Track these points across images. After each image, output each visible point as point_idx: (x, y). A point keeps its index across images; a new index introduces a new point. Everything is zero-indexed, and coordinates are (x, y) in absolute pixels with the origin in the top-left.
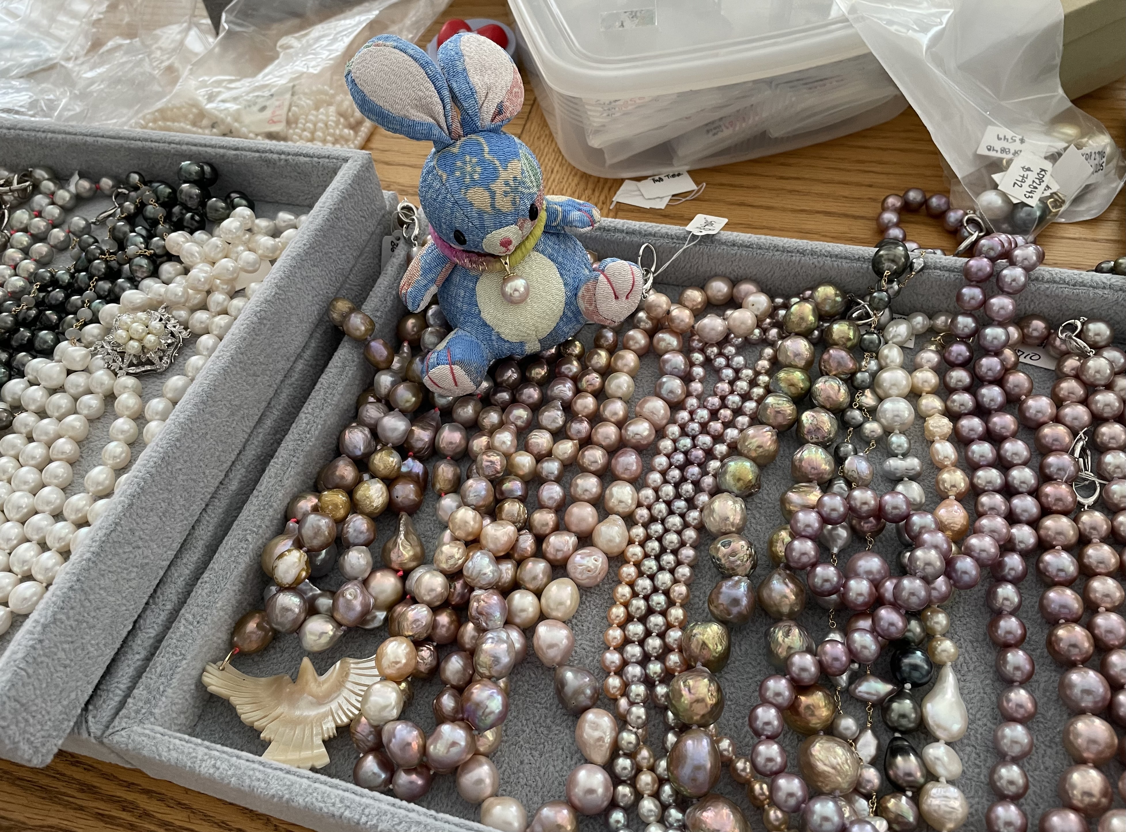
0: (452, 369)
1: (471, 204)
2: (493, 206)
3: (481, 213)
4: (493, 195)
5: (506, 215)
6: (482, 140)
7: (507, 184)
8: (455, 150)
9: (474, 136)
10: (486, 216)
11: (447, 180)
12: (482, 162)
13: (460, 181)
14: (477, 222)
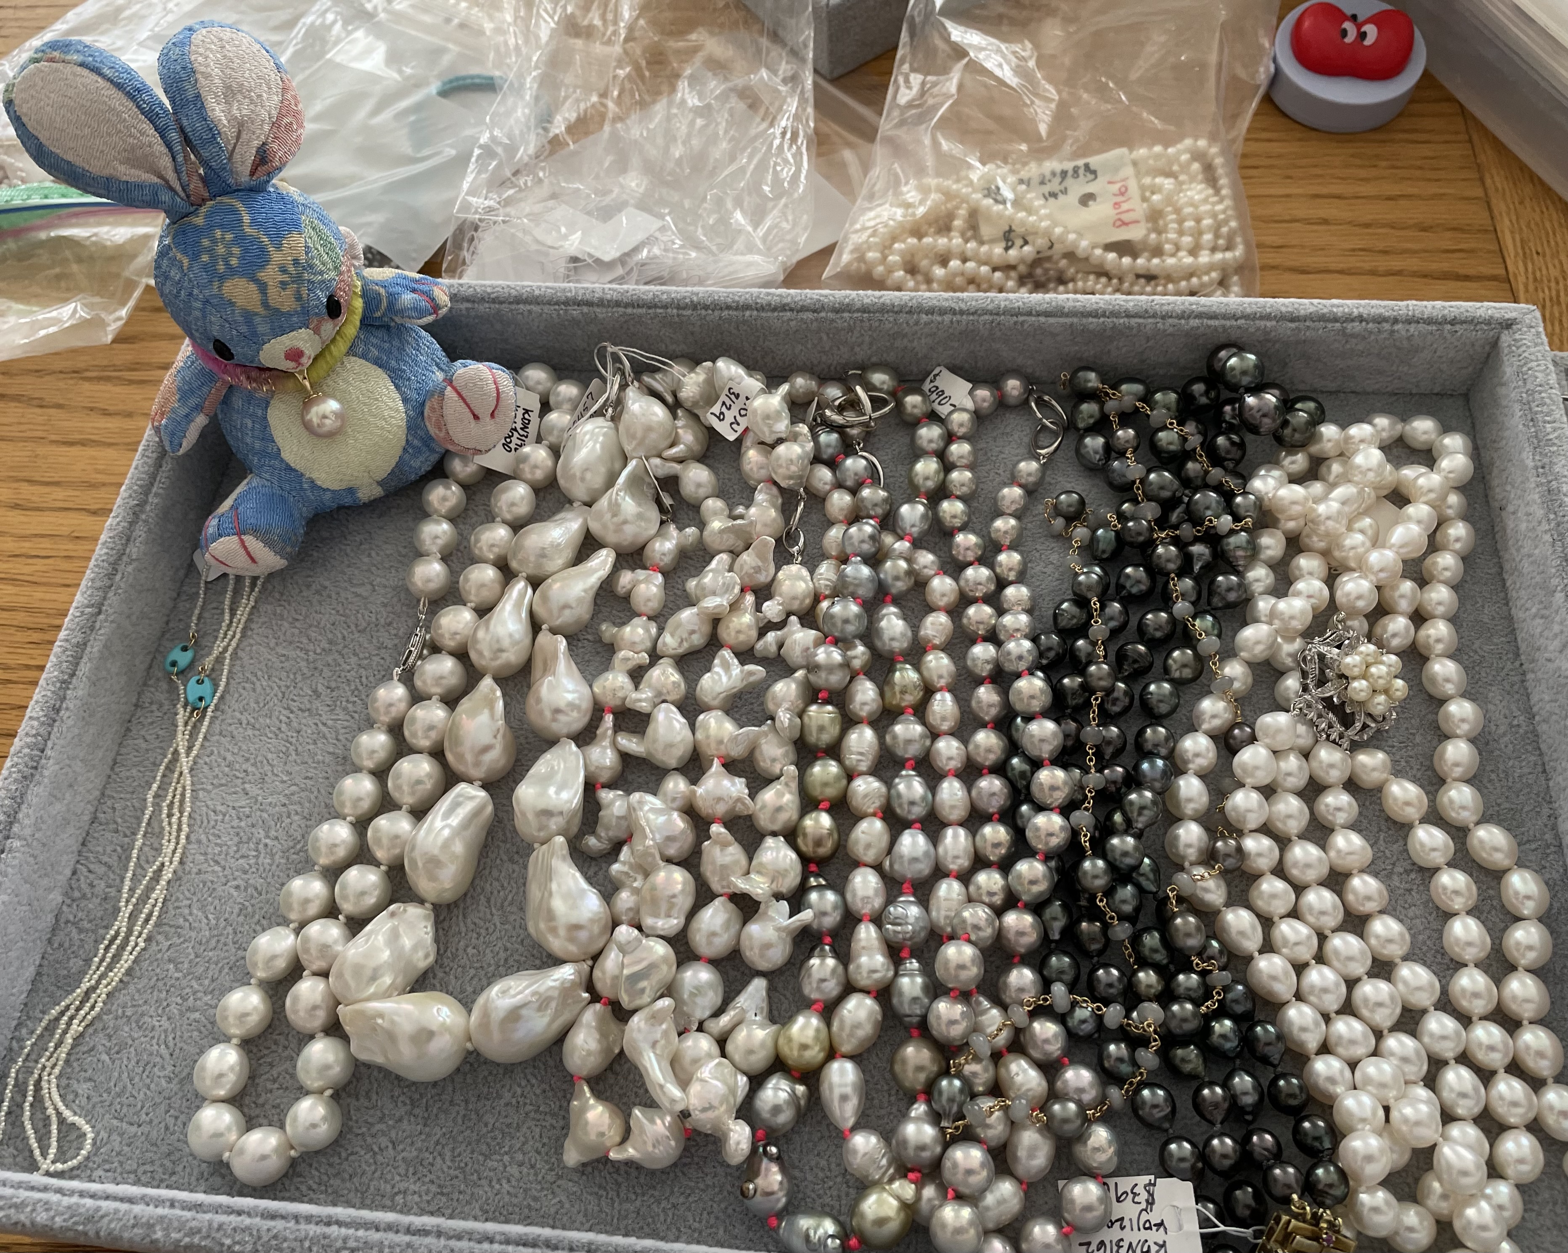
0: (242, 542)
1: (232, 304)
2: (265, 304)
4: (263, 288)
5: (289, 315)
8: (199, 221)
10: (257, 320)
13: (209, 269)
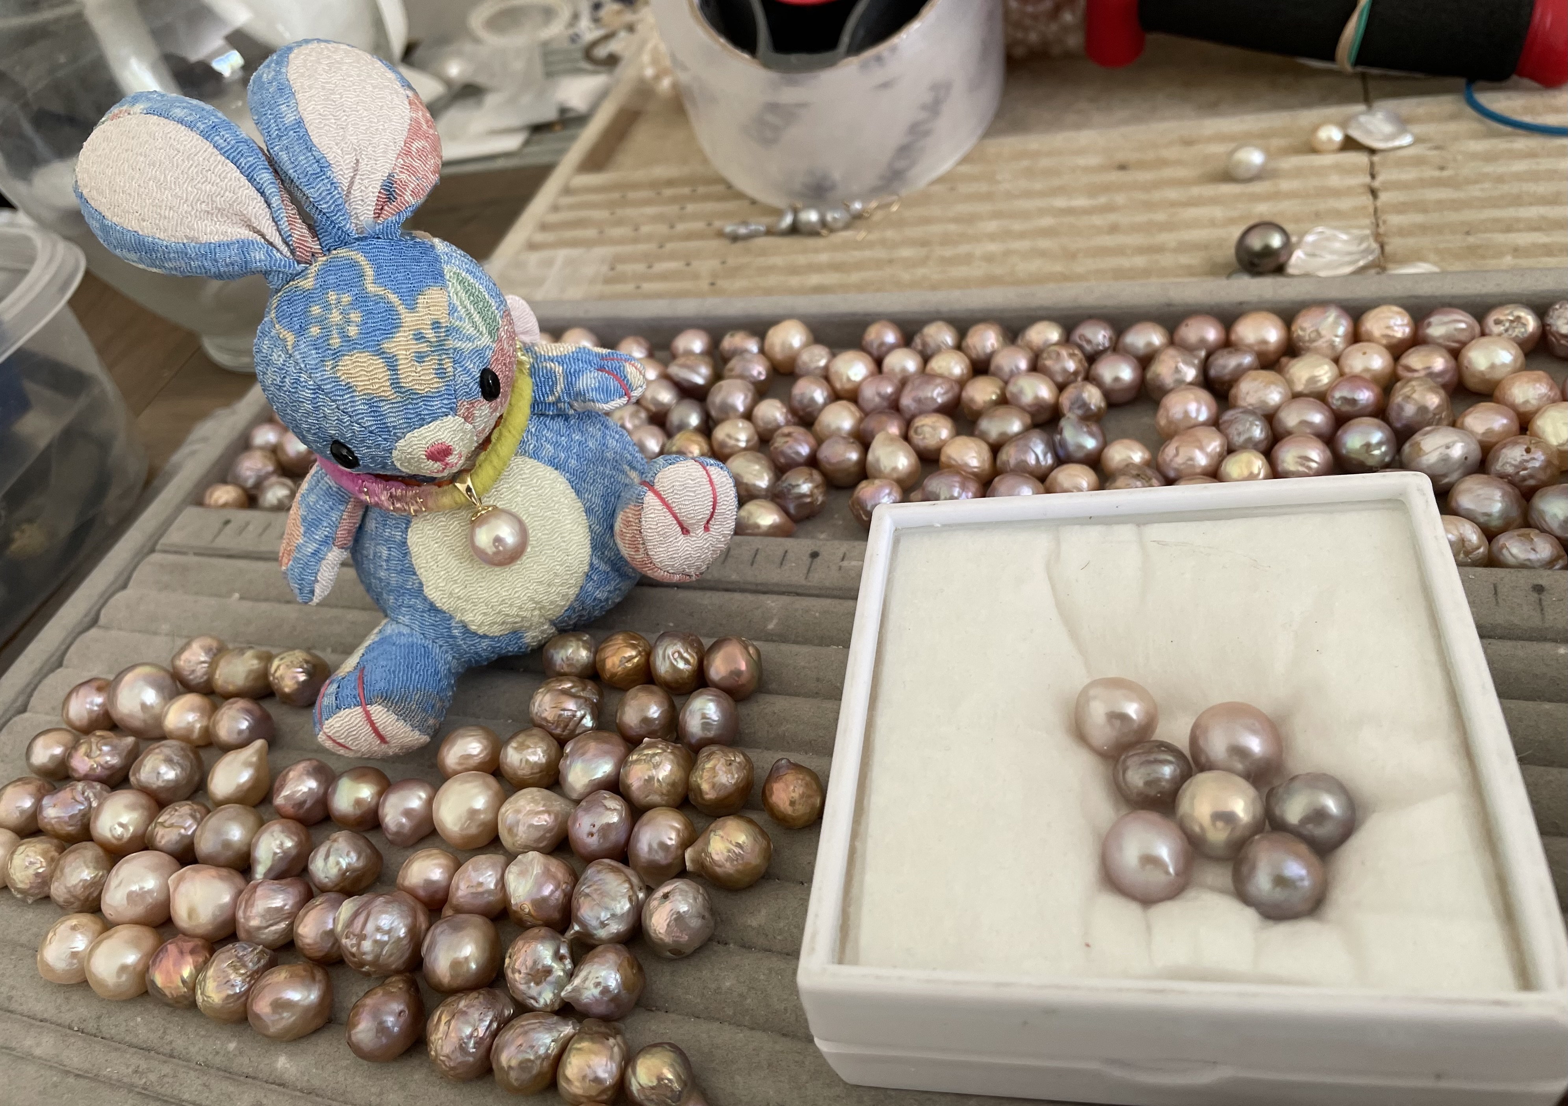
3: (373, 403)
6: (360, 258)
7: (419, 337)
9: (343, 252)
11: (295, 346)
12: (361, 300)
14: (368, 422)
